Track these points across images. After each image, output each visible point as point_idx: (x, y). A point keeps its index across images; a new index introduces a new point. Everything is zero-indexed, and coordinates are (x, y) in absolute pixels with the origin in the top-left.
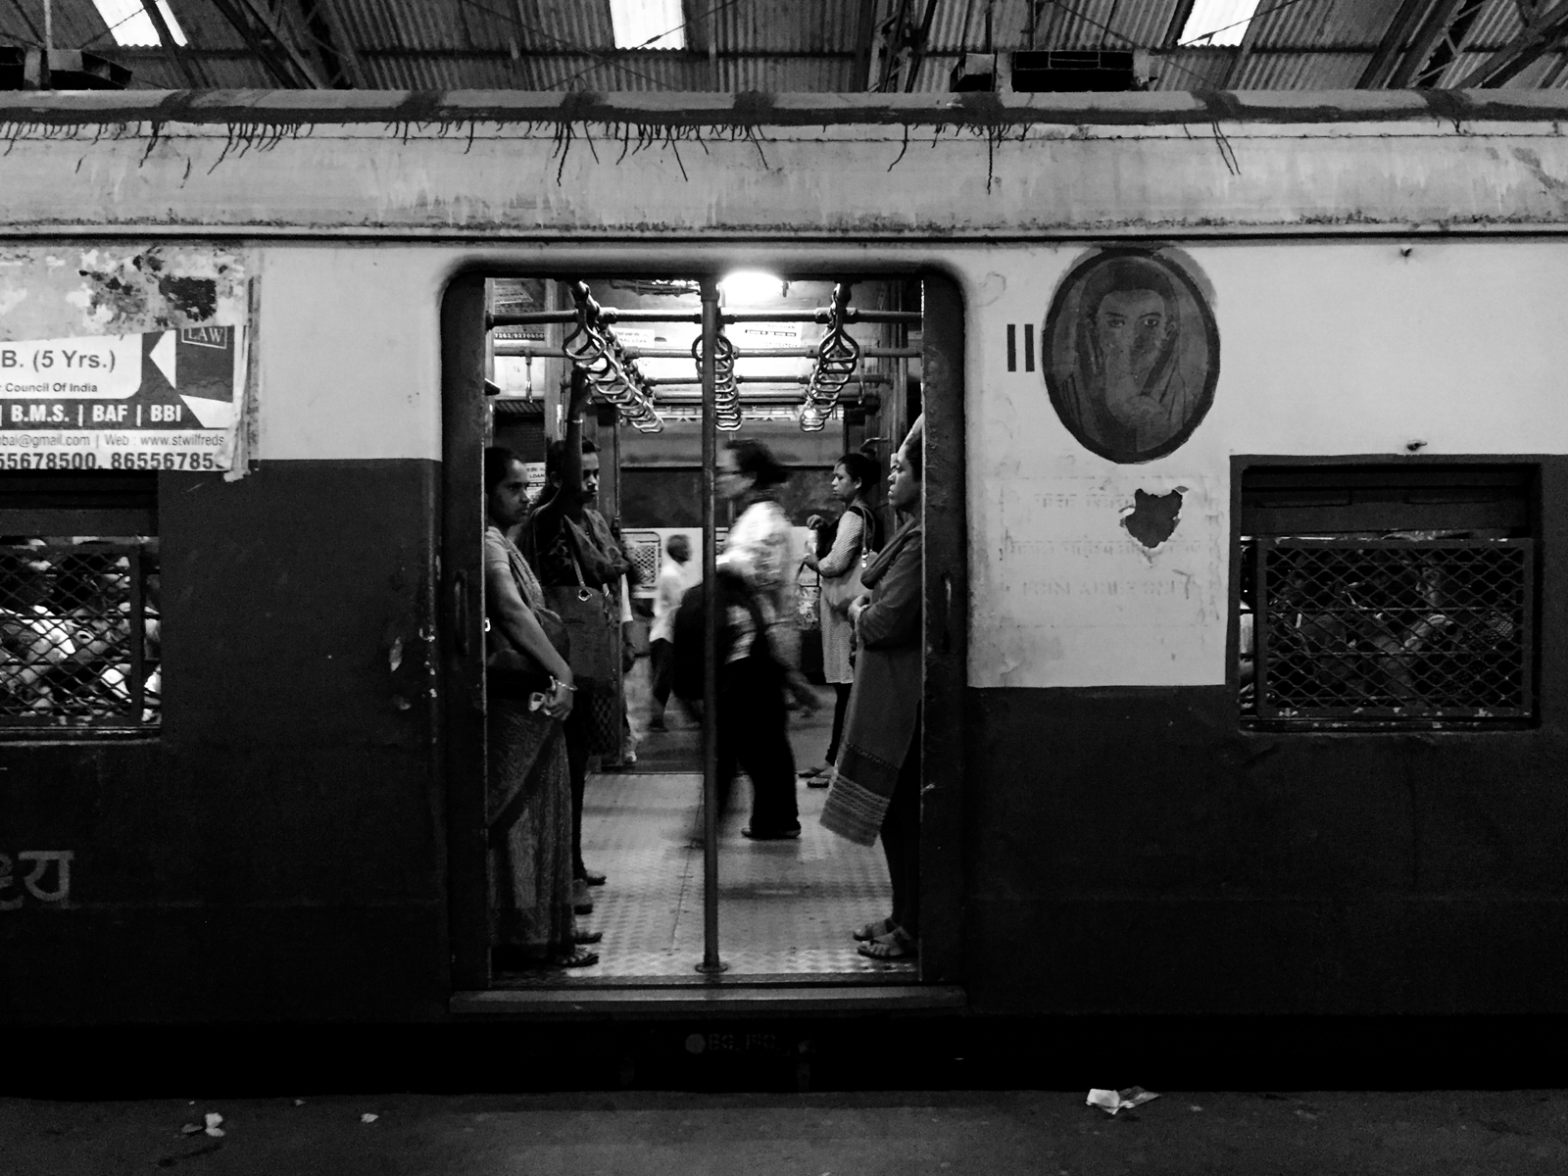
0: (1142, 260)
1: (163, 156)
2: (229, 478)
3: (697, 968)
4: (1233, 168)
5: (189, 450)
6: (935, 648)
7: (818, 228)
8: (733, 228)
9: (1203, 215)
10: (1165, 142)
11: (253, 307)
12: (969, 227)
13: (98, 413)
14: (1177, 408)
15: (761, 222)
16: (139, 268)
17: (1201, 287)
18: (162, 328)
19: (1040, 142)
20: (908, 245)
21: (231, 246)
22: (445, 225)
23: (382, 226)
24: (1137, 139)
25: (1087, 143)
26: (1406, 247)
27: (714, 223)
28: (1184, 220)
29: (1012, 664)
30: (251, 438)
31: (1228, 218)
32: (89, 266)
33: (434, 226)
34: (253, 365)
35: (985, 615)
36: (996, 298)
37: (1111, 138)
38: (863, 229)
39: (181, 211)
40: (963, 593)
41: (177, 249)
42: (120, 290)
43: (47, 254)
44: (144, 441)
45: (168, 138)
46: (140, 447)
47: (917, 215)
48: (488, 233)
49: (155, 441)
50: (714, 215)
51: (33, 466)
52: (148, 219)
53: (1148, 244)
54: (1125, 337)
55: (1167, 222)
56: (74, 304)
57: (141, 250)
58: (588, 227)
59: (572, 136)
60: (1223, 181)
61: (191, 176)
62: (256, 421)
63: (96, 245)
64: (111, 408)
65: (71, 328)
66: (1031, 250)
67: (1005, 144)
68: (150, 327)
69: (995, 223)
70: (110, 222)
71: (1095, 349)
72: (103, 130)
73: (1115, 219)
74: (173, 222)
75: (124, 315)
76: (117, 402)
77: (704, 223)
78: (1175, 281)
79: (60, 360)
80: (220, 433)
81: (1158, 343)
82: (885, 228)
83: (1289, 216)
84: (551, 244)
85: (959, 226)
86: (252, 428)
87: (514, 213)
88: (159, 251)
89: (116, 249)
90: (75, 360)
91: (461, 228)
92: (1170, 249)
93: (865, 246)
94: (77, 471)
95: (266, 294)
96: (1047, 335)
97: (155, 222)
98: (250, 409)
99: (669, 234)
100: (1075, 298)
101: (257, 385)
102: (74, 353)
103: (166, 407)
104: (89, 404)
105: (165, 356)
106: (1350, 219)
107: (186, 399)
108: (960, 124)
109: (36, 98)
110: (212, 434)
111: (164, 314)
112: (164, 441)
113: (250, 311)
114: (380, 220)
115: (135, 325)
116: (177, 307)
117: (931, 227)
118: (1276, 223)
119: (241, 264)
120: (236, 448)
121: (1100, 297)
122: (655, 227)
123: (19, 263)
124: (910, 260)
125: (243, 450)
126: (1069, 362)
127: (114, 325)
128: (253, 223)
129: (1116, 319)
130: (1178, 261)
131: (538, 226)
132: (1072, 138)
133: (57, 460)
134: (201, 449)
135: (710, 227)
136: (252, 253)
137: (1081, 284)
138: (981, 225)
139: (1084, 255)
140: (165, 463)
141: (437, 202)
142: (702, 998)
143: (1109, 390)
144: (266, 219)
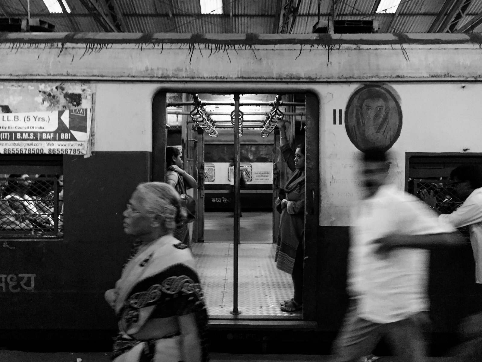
0: (378, 89)
1: (65, 54)
2: (85, 157)
3: (231, 313)
4: (407, 58)
5: (73, 148)
6: (309, 213)
7: (273, 78)
8: (246, 78)
9: (398, 74)
10: (385, 50)
11: (93, 102)
12: (321, 78)
13: (44, 136)
14: (388, 137)
15: (255, 76)
16: (57, 90)
17: (397, 97)
18: (65, 109)
19: (345, 50)
20: (301, 84)
21: (86, 83)
22: (154, 77)
23: (134, 77)
24: (376, 49)
25: (360, 51)
26: (463, 85)
27: (239, 76)
28: (391, 76)
29: (334, 219)
30: (92, 144)
31: (405, 75)
32: (41, 89)
33: (150, 77)
34: (93, 121)
35: (325, 203)
36: (330, 101)
37: (367, 49)
38: (287, 79)
39: (71, 72)
40: (318, 195)
41: (69, 84)
42: (51, 97)
43: (28, 85)
44: (59, 145)
45: (66, 48)
46: (57, 147)
47: (304, 74)
48: (168, 79)
49: (62, 145)
50: (239, 74)
51: (24, 152)
52: (60, 74)
53: (379, 84)
54: (371, 113)
55: (386, 76)
56: (37, 101)
57: (58, 84)
58: (199, 78)
59: (194, 48)
60: (404, 63)
61: (73, 61)
62: (94, 139)
63: (44, 82)
64: (48, 134)
65: (36, 109)
66: (341, 85)
67: (333, 51)
68: (61, 109)
69: (330, 76)
70: (48, 75)
71: (362, 117)
72: (46, 45)
73: (369, 75)
74: (68, 75)
75: (52, 105)
76: (50, 133)
77: (236, 76)
78: (388, 95)
79: (32, 119)
80: (83, 143)
81: (382, 116)
82: (294, 78)
83: (426, 75)
84: (188, 83)
85: (318, 77)
86: (93, 141)
87: (176, 73)
88: (64, 85)
89: (50, 84)
90: (37, 119)
91: (159, 78)
92: (386, 85)
93: (288, 84)
94: (38, 154)
95: (97, 98)
96: (346, 113)
97: (62, 75)
98: (92, 135)
99: (225, 80)
100: (355, 101)
101: (94, 127)
102: (37, 117)
103: (66, 134)
104: (42, 133)
105: (66, 118)
106: (445, 76)
107: (72, 132)
108: (318, 44)
109: (25, 35)
110: (80, 143)
111: (65, 104)
112: (65, 145)
113: (92, 103)
114: (134, 75)
115: (56, 108)
116: (69, 102)
117: (309, 78)
118: (421, 77)
119: (89, 89)
120: (88, 147)
121: (363, 100)
122: (221, 78)
123: (20, 88)
124: (302, 88)
125: (90, 148)
126: (353, 122)
127: (50, 108)
128: (93, 76)
129: (369, 108)
130: (389, 89)
131: (183, 77)
132: (355, 49)
133: (31, 151)
134: (77, 148)
135: (238, 78)
136: (93, 85)
137: (358, 96)
138: (325, 77)
139: (358, 87)
140: (65, 152)
141: (152, 69)
142: (233, 324)
143: (366, 130)
144: (97, 74)
